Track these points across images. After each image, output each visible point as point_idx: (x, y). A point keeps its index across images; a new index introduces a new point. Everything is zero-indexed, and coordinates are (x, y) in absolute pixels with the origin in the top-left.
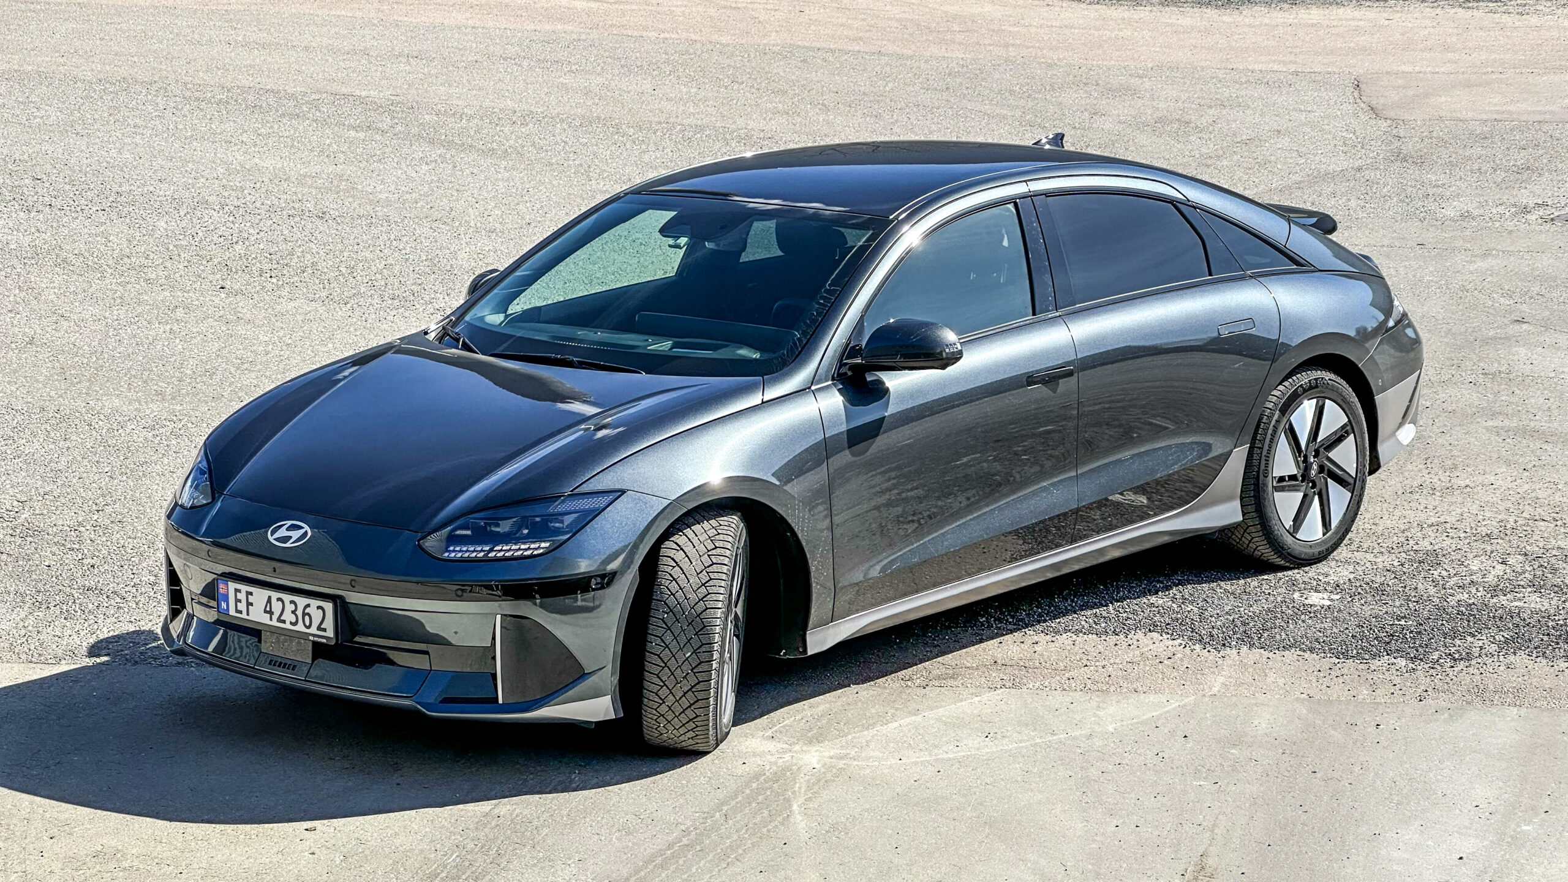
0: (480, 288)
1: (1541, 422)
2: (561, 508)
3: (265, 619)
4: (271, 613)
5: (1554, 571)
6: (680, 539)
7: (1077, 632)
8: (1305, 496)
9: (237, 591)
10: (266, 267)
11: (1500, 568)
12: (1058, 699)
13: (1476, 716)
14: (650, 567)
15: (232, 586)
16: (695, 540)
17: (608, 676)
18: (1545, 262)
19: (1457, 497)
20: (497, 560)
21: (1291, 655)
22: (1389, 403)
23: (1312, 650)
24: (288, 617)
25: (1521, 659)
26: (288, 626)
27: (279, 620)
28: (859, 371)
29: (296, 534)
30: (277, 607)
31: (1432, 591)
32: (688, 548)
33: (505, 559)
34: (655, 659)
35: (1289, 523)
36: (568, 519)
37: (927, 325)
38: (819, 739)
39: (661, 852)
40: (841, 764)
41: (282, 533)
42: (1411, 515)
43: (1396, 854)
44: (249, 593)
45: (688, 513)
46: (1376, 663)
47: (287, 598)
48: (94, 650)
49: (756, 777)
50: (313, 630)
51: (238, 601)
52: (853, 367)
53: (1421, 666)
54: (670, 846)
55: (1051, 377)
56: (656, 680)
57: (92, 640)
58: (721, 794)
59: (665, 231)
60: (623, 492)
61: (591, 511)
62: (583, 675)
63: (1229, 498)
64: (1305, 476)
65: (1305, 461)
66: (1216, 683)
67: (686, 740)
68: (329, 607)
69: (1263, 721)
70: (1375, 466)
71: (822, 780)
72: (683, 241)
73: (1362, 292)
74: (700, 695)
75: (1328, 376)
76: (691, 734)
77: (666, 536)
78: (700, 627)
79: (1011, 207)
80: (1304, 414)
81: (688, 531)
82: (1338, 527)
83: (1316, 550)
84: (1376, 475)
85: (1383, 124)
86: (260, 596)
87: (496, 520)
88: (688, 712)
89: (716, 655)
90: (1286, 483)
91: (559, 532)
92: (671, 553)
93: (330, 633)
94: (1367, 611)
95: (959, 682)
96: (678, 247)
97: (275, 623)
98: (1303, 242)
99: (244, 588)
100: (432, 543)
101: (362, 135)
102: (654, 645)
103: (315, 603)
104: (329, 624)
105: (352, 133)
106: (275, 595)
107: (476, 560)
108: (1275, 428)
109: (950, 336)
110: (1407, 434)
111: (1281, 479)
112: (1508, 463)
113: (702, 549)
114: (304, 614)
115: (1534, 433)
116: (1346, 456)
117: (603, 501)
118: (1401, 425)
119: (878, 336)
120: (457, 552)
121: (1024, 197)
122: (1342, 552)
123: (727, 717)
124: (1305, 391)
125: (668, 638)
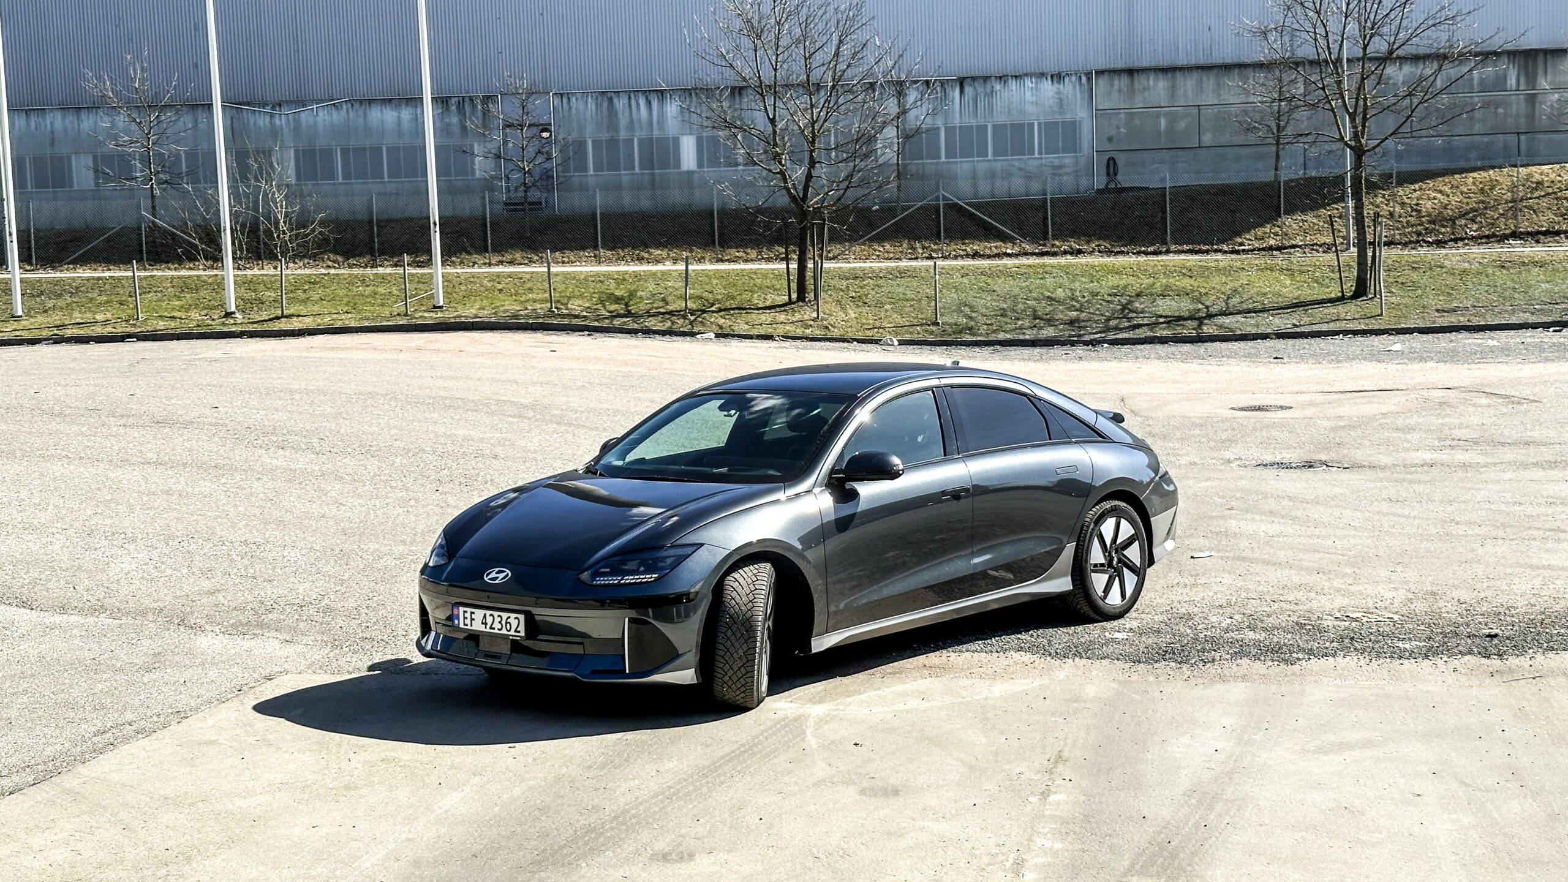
0: (606, 448)
1: (1247, 553)
2: (665, 554)
3: (482, 628)
4: (486, 624)
5: (1262, 621)
6: (736, 575)
7: (973, 652)
8: (1110, 577)
9: (465, 612)
10: (463, 480)
11: (1229, 621)
12: (965, 682)
13: (1219, 686)
14: (719, 589)
15: (462, 609)
16: (745, 576)
17: (692, 657)
18: (1243, 483)
19: (1200, 588)
20: (625, 584)
21: (1105, 662)
22: (1159, 523)
23: (1118, 659)
24: (497, 625)
25: (1245, 662)
26: (496, 631)
27: (491, 628)
28: (842, 481)
29: (501, 576)
30: (489, 620)
31: (1189, 631)
32: (741, 580)
33: (630, 584)
34: (720, 647)
35: (1101, 593)
36: (669, 561)
37: (883, 454)
38: (821, 701)
39: (728, 755)
40: (835, 713)
41: (493, 575)
42: (1173, 598)
43: (1176, 749)
44: (472, 613)
45: (738, 561)
46: (1156, 665)
47: (496, 614)
48: (371, 668)
49: (784, 720)
50: (512, 632)
51: (465, 618)
52: (837, 479)
53: (1185, 667)
54: (733, 752)
55: (956, 495)
56: (722, 660)
57: (370, 663)
58: (762, 728)
59: (721, 408)
60: (702, 545)
61: (680, 556)
62: (677, 655)
63: (1065, 575)
64: (1110, 565)
65: (1110, 555)
66: (1061, 675)
67: (740, 699)
68: (522, 617)
69: (1091, 690)
70: (1151, 562)
71: (822, 721)
72: (733, 412)
73: (1142, 458)
74: (749, 669)
75: (1123, 504)
76: (743, 695)
77: (728, 572)
78: (747, 626)
79: (930, 392)
80: (1108, 527)
81: (740, 571)
82: (1130, 598)
83: (1118, 611)
84: (1153, 567)
85: (1140, 419)
86: (479, 614)
87: (624, 562)
88: (742, 680)
89: (758, 644)
90: (1099, 568)
91: (663, 568)
92: (731, 583)
93: (523, 634)
94: (1150, 641)
95: (903, 675)
96: (731, 416)
97: (488, 630)
98: (1105, 426)
99: (469, 610)
100: (585, 576)
101: (516, 420)
102: (721, 638)
103: (513, 615)
104: (522, 628)
105: (511, 419)
106: (488, 612)
107: (613, 585)
108: (1091, 534)
109: (896, 460)
110: (1170, 545)
111: (1096, 565)
112: (1229, 573)
113: (750, 581)
114: (506, 623)
115: (1243, 559)
116: (1133, 553)
117: (689, 550)
118: (1166, 539)
119: (853, 460)
120: (601, 581)
121: (937, 387)
122: (1132, 614)
123: (764, 687)
124: (1109, 512)
125: (729, 633)
